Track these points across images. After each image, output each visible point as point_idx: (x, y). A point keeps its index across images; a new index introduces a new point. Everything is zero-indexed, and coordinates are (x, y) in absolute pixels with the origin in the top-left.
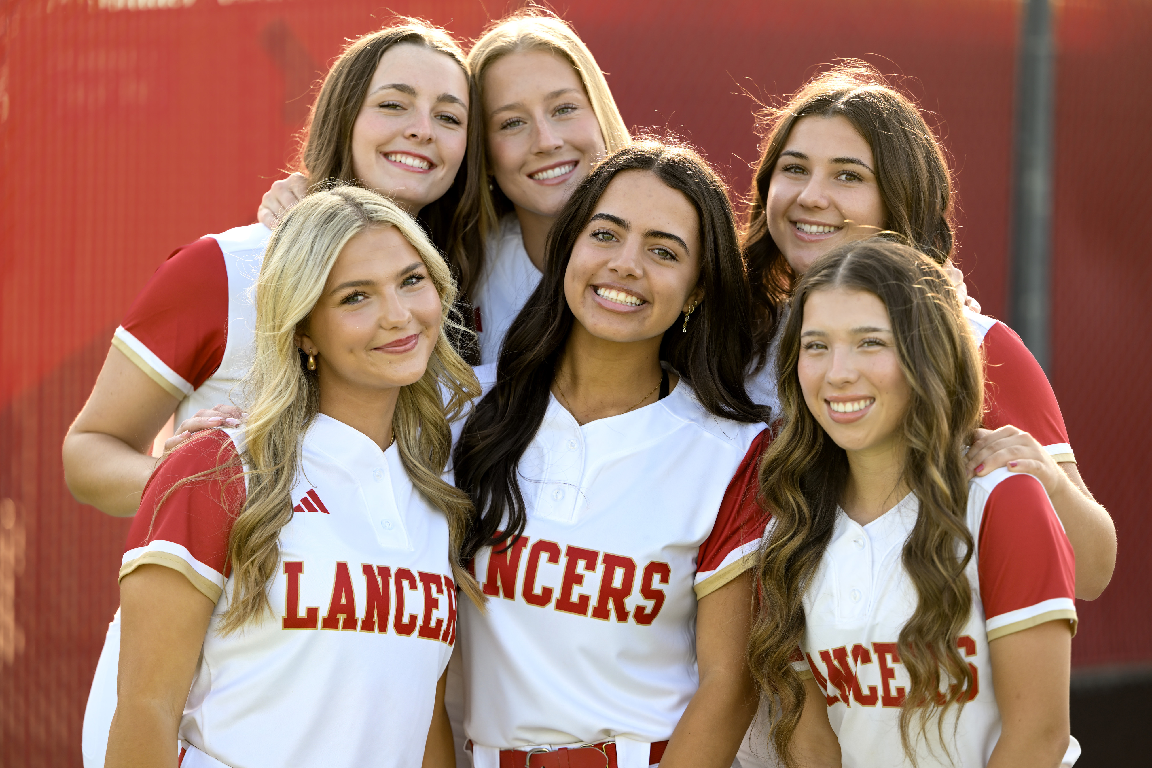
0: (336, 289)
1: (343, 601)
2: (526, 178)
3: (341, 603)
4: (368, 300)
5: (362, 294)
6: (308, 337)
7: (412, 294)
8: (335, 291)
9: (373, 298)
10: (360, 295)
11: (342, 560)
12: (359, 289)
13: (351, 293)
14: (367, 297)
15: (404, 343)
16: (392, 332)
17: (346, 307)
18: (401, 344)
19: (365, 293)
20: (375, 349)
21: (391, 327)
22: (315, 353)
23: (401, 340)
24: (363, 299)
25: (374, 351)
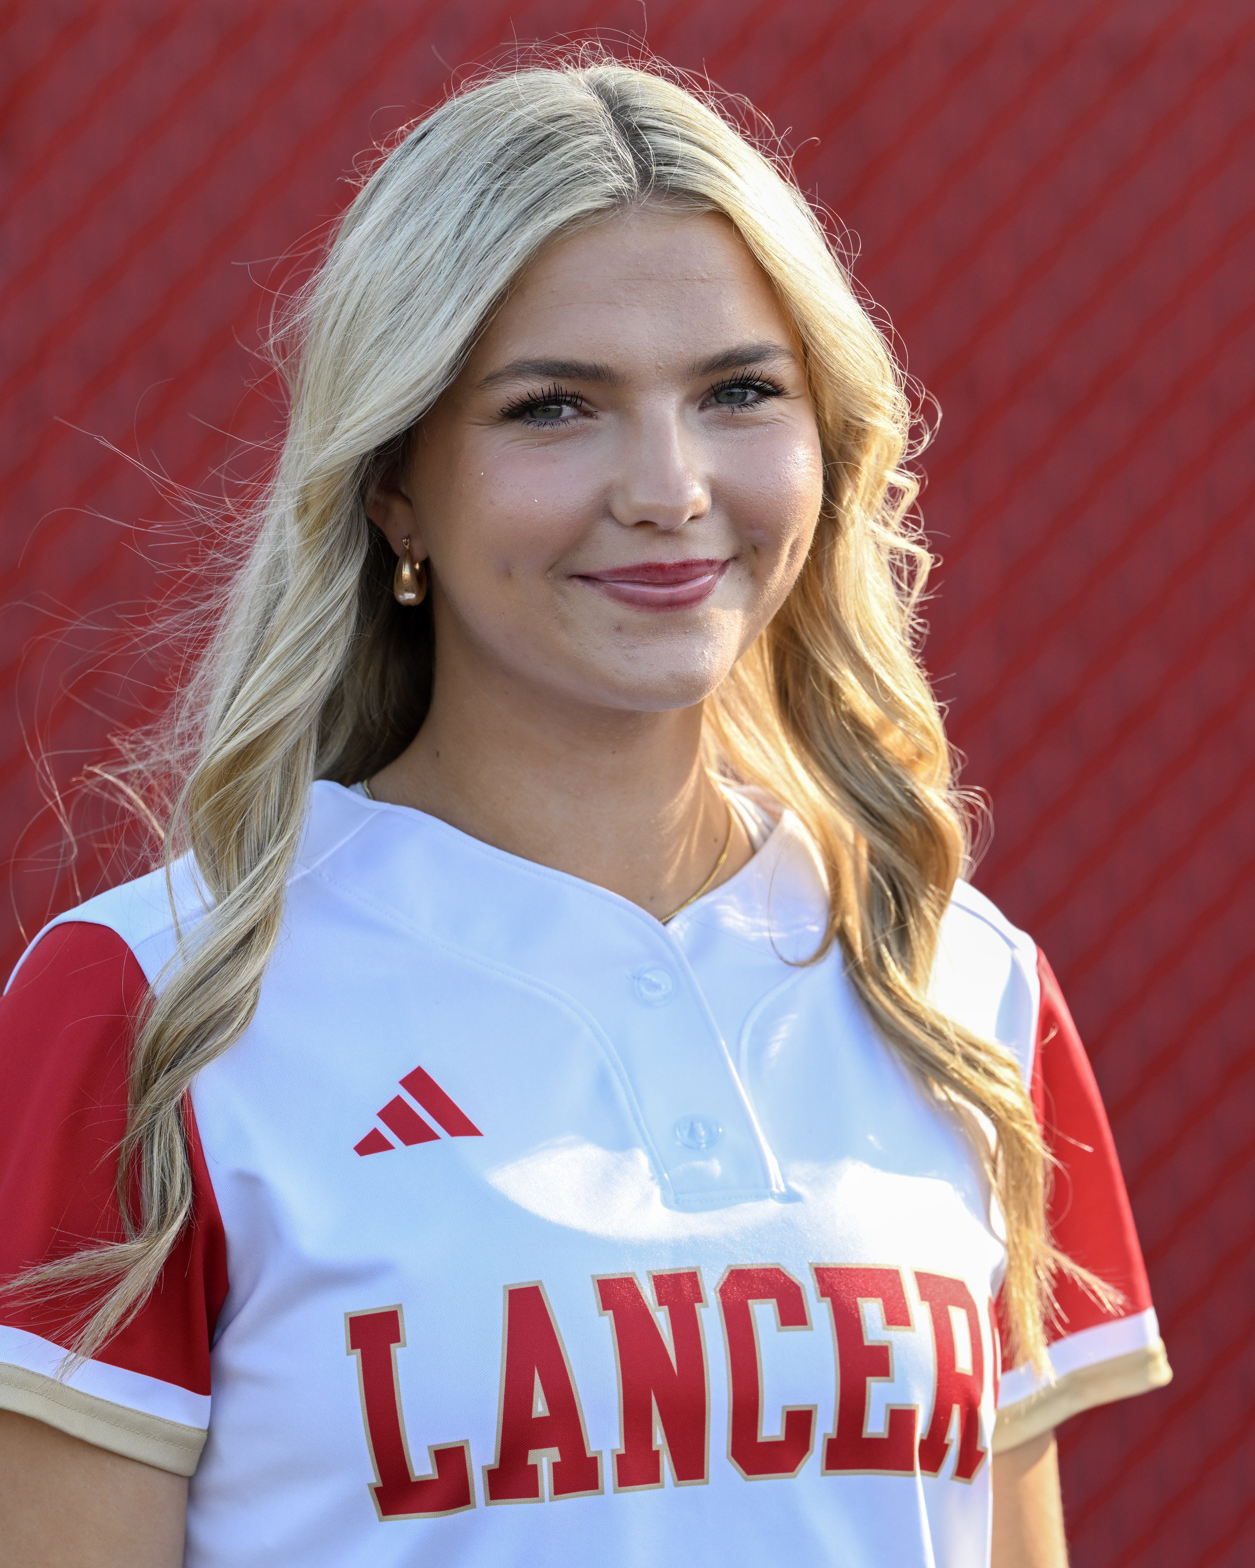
0: (499, 375)
1: (540, 1408)
3: (535, 1415)
4: (588, 421)
5: (574, 400)
6: (407, 501)
7: (731, 433)
8: (494, 378)
9: (606, 420)
10: (568, 403)
11: (523, 1279)
12: (567, 386)
13: (539, 393)
14: (587, 414)
15: (672, 577)
16: (640, 534)
17: (516, 430)
18: (660, 579)
19: (582, 399)
20: (586, 578)
21: (637, 519)
22: (419, 554)
23: (661, 568)
24: (574, 417)
25: (579, 584)
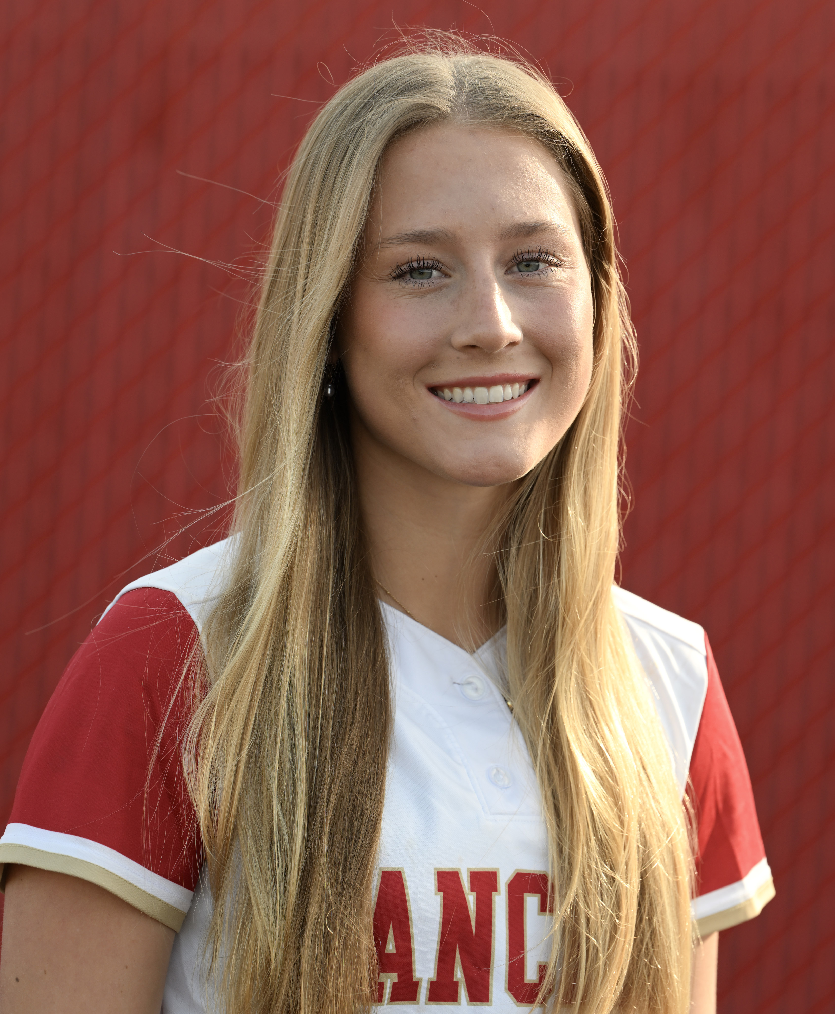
2: (424, 392)
